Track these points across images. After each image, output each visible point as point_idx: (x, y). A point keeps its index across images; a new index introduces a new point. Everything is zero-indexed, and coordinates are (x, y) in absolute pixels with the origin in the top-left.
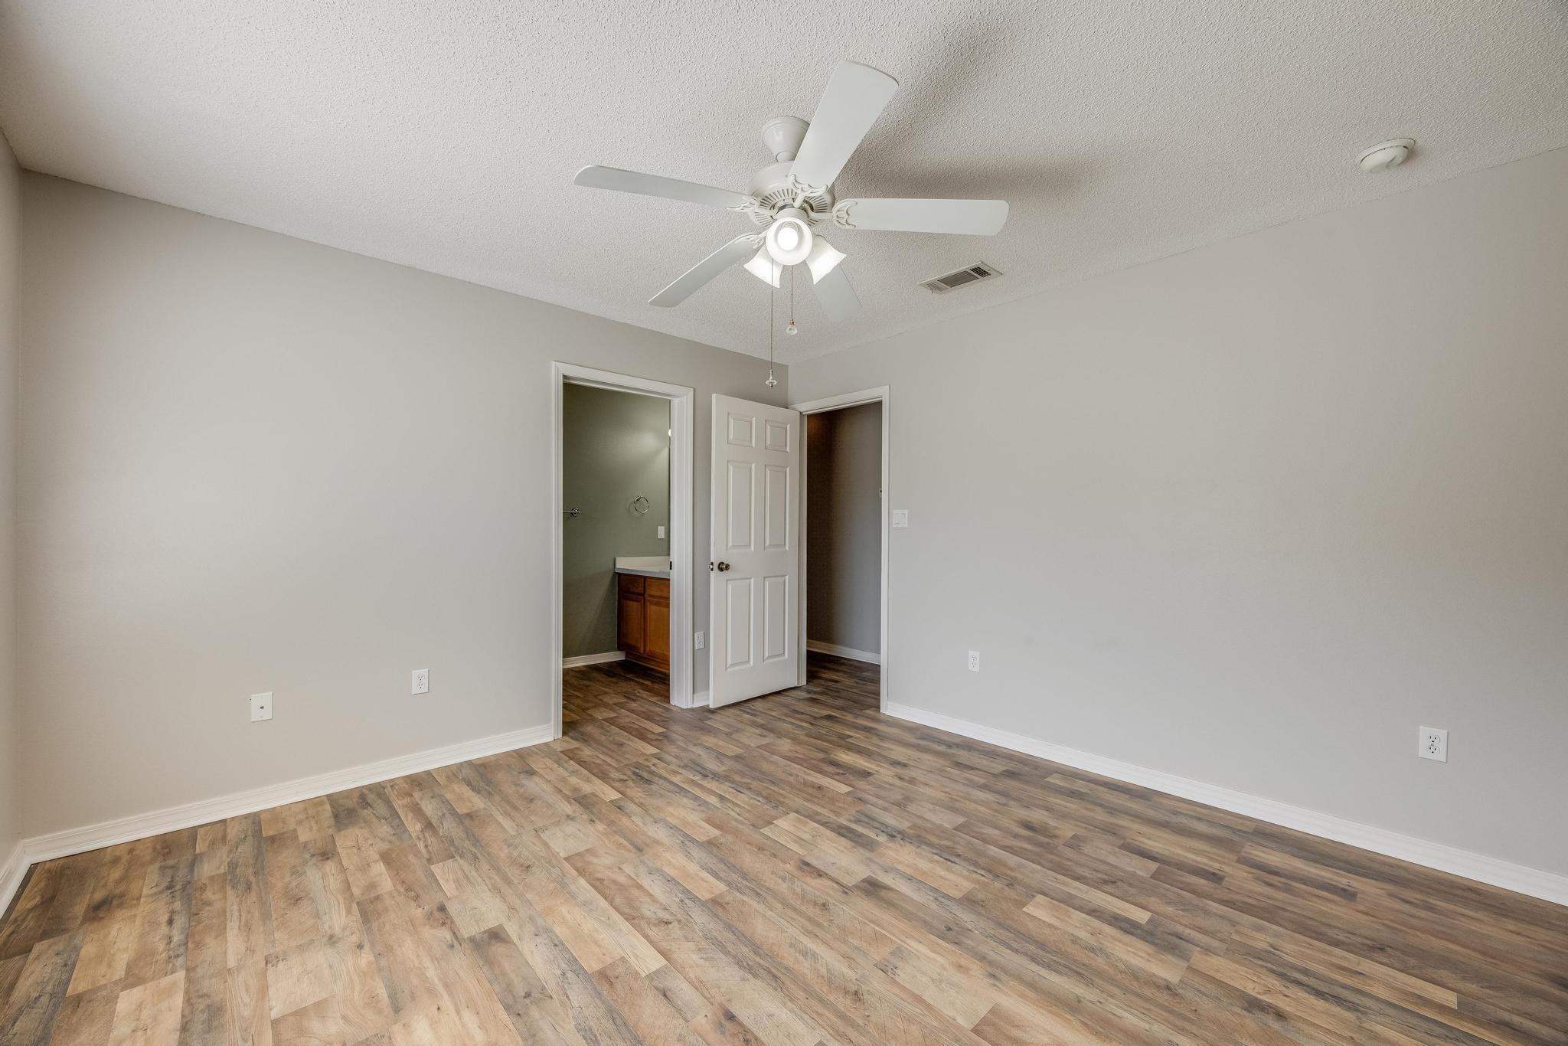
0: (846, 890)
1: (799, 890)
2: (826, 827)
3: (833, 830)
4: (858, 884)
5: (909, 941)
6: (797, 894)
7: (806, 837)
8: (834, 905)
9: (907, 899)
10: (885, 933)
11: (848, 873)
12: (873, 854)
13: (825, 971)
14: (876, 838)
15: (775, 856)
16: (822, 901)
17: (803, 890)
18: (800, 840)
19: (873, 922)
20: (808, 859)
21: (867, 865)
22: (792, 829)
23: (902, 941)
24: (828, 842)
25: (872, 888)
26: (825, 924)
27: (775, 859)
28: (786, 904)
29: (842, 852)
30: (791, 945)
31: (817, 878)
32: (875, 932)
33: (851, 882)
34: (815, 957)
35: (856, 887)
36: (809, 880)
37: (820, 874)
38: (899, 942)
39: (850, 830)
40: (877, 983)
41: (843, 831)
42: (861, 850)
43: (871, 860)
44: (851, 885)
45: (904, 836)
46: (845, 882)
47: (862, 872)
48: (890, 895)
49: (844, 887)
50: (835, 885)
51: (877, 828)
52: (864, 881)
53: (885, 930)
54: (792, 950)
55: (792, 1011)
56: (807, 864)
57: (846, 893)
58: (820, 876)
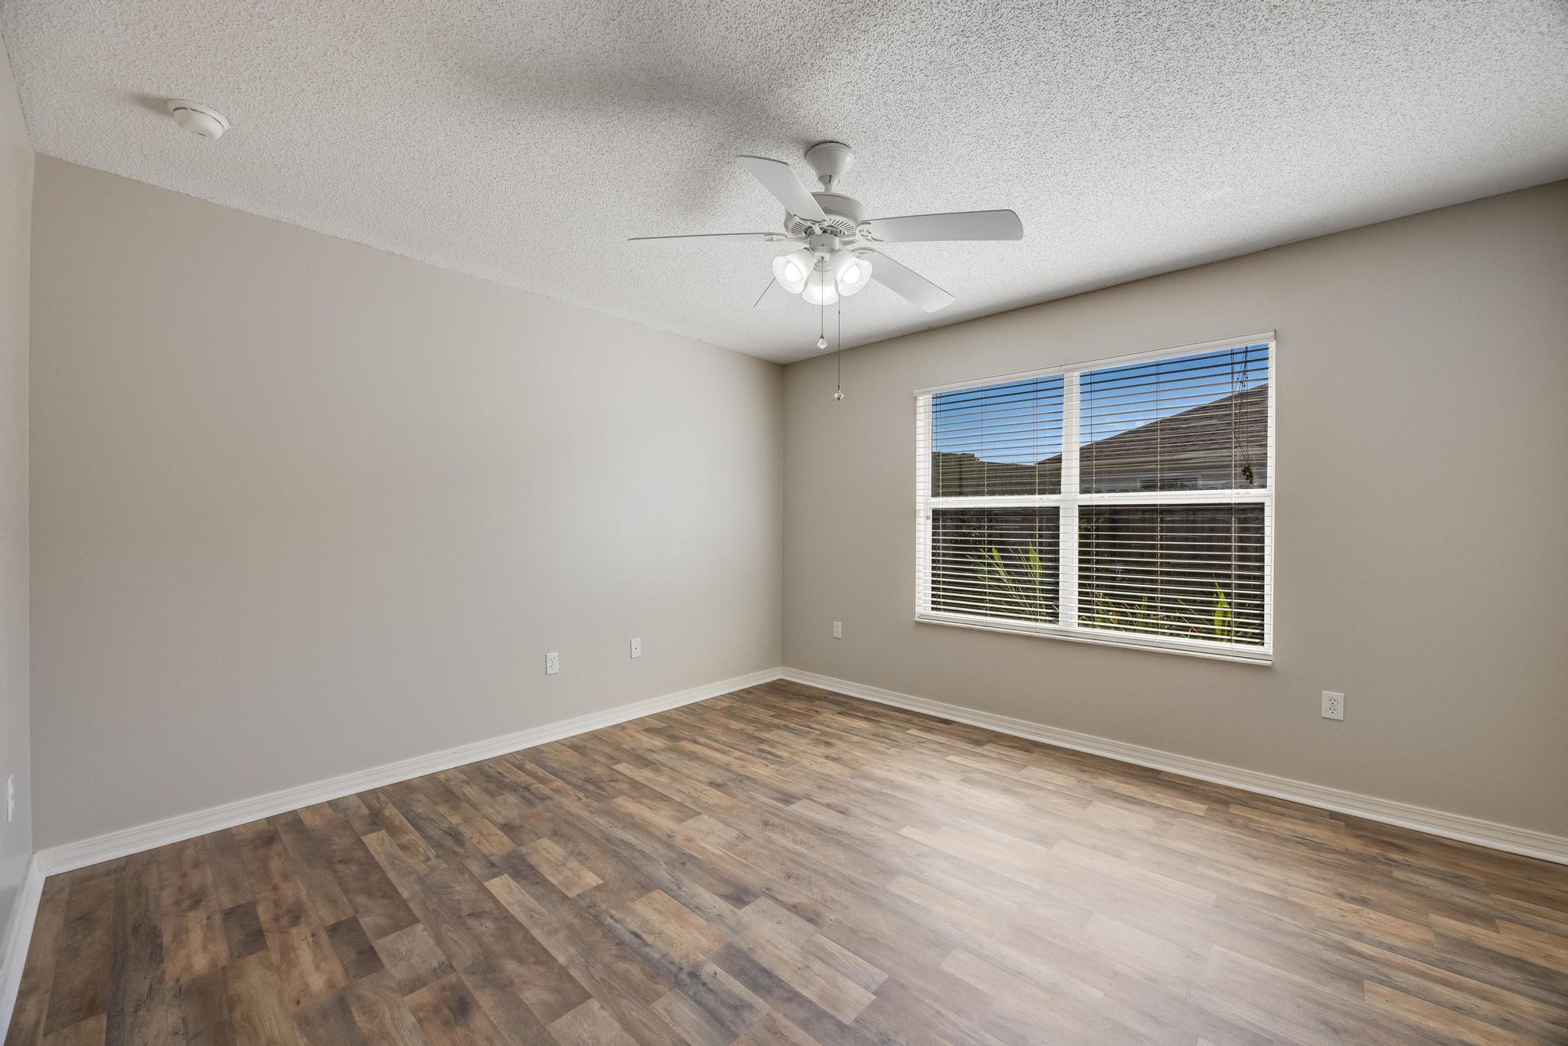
0: (768, 892)
1: (815, 890)
2: (790, 990)
3: (779, 982)
4: (753, 899)
5: (721, 853)
6: (816, 885)
7: (818, 966)
8: (780, 878)
9: (709, 888)
10: (739, 858)
11: (764, 911)
12: (730, 940)
13: (787, 834)
14: (719, 970)
15: (851, 930)
16: (791, 880)
17: (811, 890)
18: (825, 958)
19: (746, 865)
20: (810, 927)
21: (739, 923)
22: (842, 981)
23: (726, 854)
24: (787, 958)
25: (740, 896)
26: (787, 862)
27: (850, 926)
28: (825, 875)
29: (768, 941)
30: (813, 847)
31: (799, 904)
32: (746, 859)
33: (763, 902)
34: (794, 841)
35: (756, 896)
36: (807, 901)
37: (795, 909)
38: (729, 853)
39: (754, 985)
40: (751, 830)
41: (764, 981)
42: (743, 945)
43: (733, 930)
44: (763, 898)
45: (676, 976)
46: (768, 901)
47: (748, 914)
48: (723, 890)
49: (771, 896)
50: (778, 896)
51: (711, 990)
52: (747, 903)
53: (738, 860)
54: (812, 843)
55: (807, 816)
56: (810, 920)
57: (767, 889)
58: (795, 906)
